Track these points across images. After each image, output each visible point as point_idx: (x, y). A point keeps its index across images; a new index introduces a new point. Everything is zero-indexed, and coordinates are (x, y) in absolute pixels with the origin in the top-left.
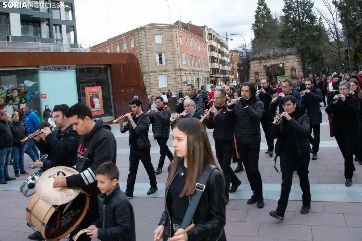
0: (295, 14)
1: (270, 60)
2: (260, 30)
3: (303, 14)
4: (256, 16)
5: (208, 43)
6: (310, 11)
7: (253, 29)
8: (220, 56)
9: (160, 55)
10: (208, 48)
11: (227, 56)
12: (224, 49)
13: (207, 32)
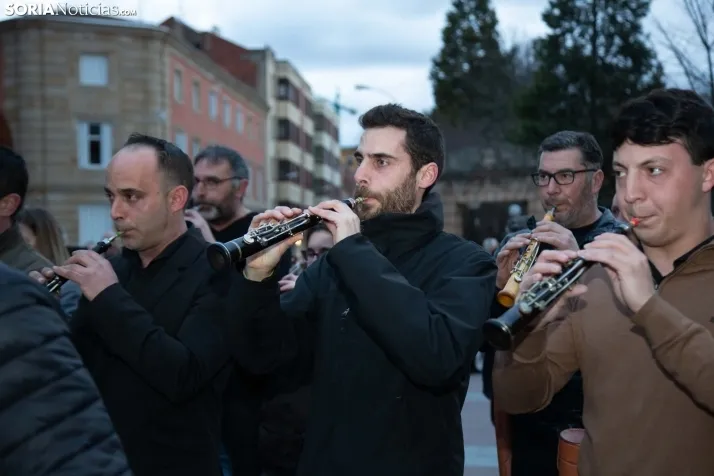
0: (582, 35)
1: (482, 184)
2: (456, 83)
3: (610, 37)
4: (448, 35)
5: (272, 113)
6: (636, 28)
7: (434, 76)
8: (309, 163)
9: (95, 130)
10: (270, 127)
11: (335, 164)
12: (326, 141)
13: (270, 69)
